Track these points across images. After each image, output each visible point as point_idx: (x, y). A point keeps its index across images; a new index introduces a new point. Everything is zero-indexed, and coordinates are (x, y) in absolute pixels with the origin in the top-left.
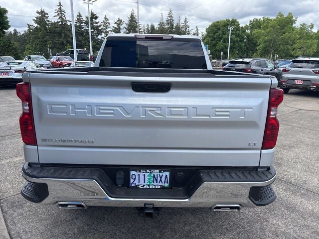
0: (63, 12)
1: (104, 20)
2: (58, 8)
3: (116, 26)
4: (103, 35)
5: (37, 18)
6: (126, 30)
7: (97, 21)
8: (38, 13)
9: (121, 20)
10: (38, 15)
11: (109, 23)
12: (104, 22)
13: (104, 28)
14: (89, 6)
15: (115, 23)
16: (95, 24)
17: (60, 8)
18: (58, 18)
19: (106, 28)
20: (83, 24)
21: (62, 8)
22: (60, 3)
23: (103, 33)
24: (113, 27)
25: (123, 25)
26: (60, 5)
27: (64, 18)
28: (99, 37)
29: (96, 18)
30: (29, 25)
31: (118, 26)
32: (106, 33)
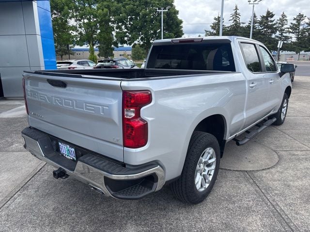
0: (238, 16)
1: (281, 17)
2: (233, 12)
3: (295, 22)
4: (278, 33)
5: (213, 24)
6: (307, 25)
7: (272, 19)
8: (215, 19)
9: (303, 15)
10: (215, 21)
11: (286, 20)
12: (280, 19)
13: (280, 25)
14: (254, 6)
15: (295, 19)
16: (269, 23)
17: (236, 11)
18: (232, 21)
19: (282, 26)
20: (257, 24)
21: (238, 12)
22: (236, 7)
23: (278, 32)
24: (292, 24)
25: (304, 21)
26: (236, 9)
27: (238, 21)
28: (273, 36)
29: (272, 16)
30: (206, 31)
31: (297, 22)
32: (282, 31)
